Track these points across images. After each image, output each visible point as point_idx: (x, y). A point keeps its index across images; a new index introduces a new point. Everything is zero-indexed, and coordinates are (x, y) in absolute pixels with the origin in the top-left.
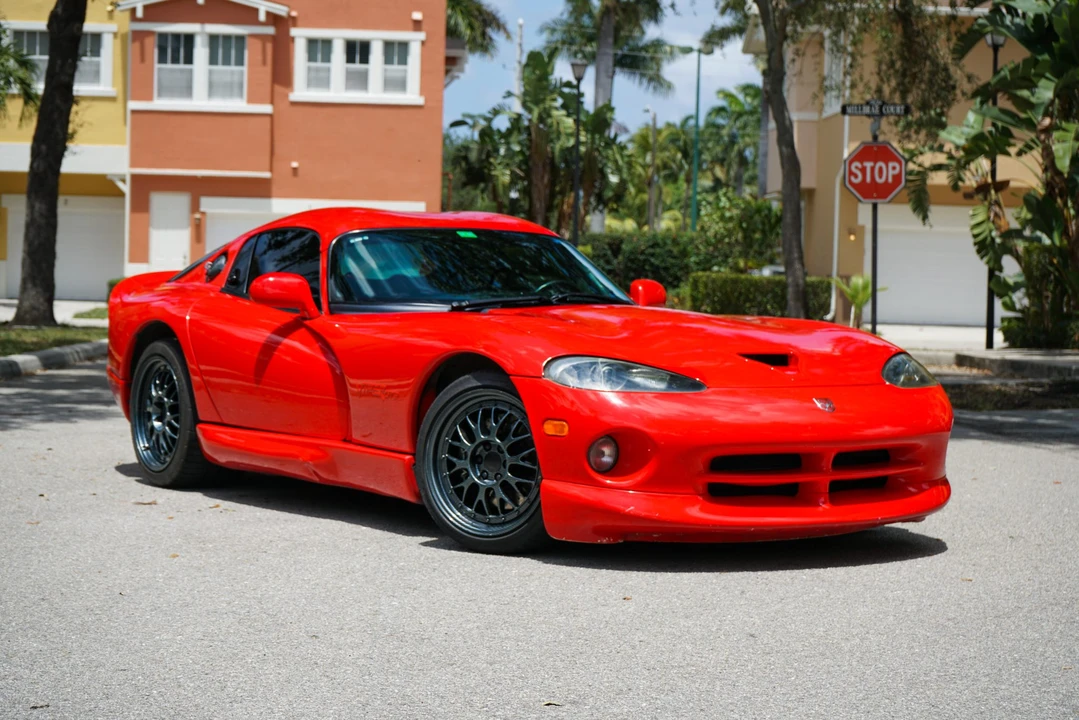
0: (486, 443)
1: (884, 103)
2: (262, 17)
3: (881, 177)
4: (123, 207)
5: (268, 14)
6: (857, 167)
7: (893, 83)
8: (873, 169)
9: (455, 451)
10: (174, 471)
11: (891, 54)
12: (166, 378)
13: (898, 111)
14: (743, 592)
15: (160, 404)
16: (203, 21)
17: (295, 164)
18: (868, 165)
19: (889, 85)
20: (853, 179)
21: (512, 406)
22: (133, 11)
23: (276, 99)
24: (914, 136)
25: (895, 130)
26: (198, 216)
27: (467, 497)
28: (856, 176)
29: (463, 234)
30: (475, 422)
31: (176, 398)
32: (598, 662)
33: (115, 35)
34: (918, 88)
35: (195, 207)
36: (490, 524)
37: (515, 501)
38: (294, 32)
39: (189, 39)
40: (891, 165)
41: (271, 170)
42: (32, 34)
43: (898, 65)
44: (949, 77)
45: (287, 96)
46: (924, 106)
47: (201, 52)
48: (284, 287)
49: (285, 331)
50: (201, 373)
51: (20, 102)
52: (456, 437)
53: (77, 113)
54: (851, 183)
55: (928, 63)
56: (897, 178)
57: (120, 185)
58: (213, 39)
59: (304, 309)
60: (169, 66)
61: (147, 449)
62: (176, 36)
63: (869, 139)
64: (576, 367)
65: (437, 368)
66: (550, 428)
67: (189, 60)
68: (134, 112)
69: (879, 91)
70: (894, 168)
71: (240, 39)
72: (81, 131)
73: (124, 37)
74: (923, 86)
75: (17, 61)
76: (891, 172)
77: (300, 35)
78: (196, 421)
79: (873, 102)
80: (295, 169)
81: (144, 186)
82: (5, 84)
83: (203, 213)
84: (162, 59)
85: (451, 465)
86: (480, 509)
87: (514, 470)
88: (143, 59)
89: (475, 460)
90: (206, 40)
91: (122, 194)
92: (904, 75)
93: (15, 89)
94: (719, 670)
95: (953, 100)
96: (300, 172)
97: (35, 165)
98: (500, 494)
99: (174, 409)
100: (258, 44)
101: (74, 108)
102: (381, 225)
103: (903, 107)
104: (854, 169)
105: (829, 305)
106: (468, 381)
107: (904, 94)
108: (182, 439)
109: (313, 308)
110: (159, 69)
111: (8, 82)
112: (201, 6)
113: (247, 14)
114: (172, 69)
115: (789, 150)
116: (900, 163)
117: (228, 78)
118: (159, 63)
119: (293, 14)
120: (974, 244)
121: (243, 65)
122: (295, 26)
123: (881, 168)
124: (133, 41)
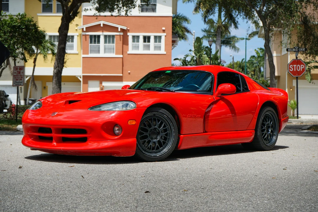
1: (299, 48)
2: (119, 30)
3: (298, 69)
4: (80, 85)
5: (121, 29)
6: (291, 67)
7: (302, 42)
8: (296, 67)
11: (301, 34)
13: (303, 50)
14: (254, 167)
16: (103, 31)
17: (129, 72)
18: (295, 66)
19: (301, 43)
20: (290, 70)
22: (83, 29)
23: (124, 54)
24: (309, 58)
25: (302, 56)
26: (102, 87)
28: (291, 69)
32: (211, 181)
33: (78, 36)
34: (309, 43)
35: (101, 84)
38: (128, 34)
39: (99, 37)
40: (301, 65)
41: (122, 73)
42: (54, 36)
45: (127, 52)
47: (102, 39)
51: (51, 55)
53: (67, 56)
55: (312, 36)
56: (303, 70)
57: (79, 78)
58: (105, 36)
60: (93, 44)
62: (95, 36)
63: (295, 58)
67: (99, 42)
68: (83, 57)
69: (298, 45)
70: (302, 67)
71: (113, 36)
73: (80, 36)
74: (311, 43)
75: (50, 44)
76: (301, 68)
77: (130, 35)
79: (296, 47)
80: (129, 73)
81: (86, 79)
83: (103, 86)
84: (91, 42)
91: (80, 81)
92: (305, 40)
93: (50, 52)
94: (246, 182)
96: (131, 74)
100: (118, 37)
103: (305, 49)
104: (290, 67)
107: (305, 45)
110: (90, 45)
111: (48, 50)
112: (102, 27)
113: (115, 29)
114: (94, 45)
115: (271, 62)
116: (304, 65)
117: (110, 47)
118: (90, 44)
119: (128, 29)
121: (114, 44)
122: (129, 32)
123: (298, 67)
124: (83, 37)
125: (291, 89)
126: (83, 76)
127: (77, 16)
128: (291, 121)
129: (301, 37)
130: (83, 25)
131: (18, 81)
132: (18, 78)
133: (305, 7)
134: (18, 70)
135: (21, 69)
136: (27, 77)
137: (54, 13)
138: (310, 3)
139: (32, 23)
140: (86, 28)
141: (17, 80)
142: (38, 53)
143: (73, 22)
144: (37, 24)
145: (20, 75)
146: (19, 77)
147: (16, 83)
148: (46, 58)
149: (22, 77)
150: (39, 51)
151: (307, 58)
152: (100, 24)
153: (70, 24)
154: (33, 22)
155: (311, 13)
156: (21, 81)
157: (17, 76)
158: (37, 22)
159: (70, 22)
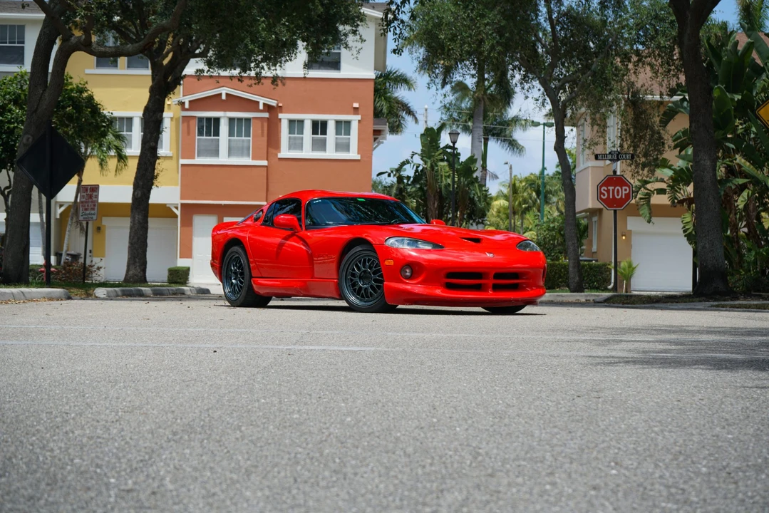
0: (364, 271)
1: (619, 153)
2: (261, 107)
3: (618, 195)
4: (176, 224)
5: (264, 104)
6: (604, 190)
7: (629, 142)
8: (613, 190)
9: (353, 275)
10: (241, 300)
11: (627, 125)
12: (238, 260)
13: (628, 157)
15: (235, 273)
16: (225, 110)
18: (611, 188)
19: (627, 143)
20: (602, 196)
21: (374, 257)
22: (183, 104)
23: (269, 159)
24: (641, 172)
25: (629, 169)
27: (358, 292)
28: (604, 195)
29: (359, 200)
30: (360, 264)
31: (242, 269)
33: (172, 118)
34: (643, 144)
36: (365, 302)
37: (376, 292)
38: (280, 116)
39: (217, 120)
40: (624, 188)
41: (267, 201)
42: (121, 119)
43: (632, 131)
44: (661, 138)
45: (277, 155)
46: (645, 155)
47: (224, 128)
48: (287, 220)
49: (286, 238)
50: (255, 262)
51: (115, 160)
52: (354, 270)
54: (601, 198)
55: (649, 130)
56: (628, 196)
57: (174, 210)
58: (231, 120)
59: (296, 228)
60: (204, 137)
61: (229, 292)
62: (209, 119)
63: (612, 174)
64: (396, 241)
65: (346, 245)
66: (387, 263)
67: (217, 133)
68: (182, 165)
69: (621, 146)
70: (626, 190)
71: (248, 120)
72: (161, 174)
73: (177, 120)
74: (646, 143)
75: (114, 135)
76: (624, 192)
77: (284, 117)
78: (251, 277)
79: (613, 152)
81: (190, 211)
82: (107, 150)
84: (200, 133)
85: (352, 280)
86: (362, 296)
87: (376, 281)
88: (189, 133)
89: (360, 278)
90: (227, 121)
91: (176, 216)
92: (635, 137)
93: (113, 153)
95: (663, 150)
97: (136, 193)
98: (370, 290)
99: (242, 274)
100: (259, 123)
101: (158, 161)
102: (326, 196)
103: (630, 155)
104: (602, 190)
105: (610, 279)
106: (358, 248)
107: (635, 147)
108: (245, 286)
109: (299, 228)
110: (198, 139)
111: (109, 149)
112: (224, 100)
113: (253, 105)
114: (206, 139)
115: (568, 181)
116: (629, 188)
117: (240, 144)
118: (198, 135)
119: (280, 105)
120: (685, 236)
121: (249, 136)
122: (281, 112)
123: (618, 190)
124: (183, 122)
125: (623, 235)
126: (182, 205)
127: (180, 84)
130: (184, 96)
131: (88, 212)
132: (88, 206)
133: (635, 73)
134: (89, 192)
135: (92, 190)
136: (61, 206)
137: (121, 69)
138: (644, 64)
139: (85, 95)
140: (190, 102)
141: (86, 209)
142: (88, 154)
143: (171, 96)
145: (92, 202)
146: (90, 204)
147: (85, 215)
148: (105, 167)
149: (94, 205)
150: (89, 150)
151: (638, 172)
152: (221, 94)
153: (166, 99)
155: (646, 85)
156: (93, 212)
157: (86, 202)
159: (166, 96)
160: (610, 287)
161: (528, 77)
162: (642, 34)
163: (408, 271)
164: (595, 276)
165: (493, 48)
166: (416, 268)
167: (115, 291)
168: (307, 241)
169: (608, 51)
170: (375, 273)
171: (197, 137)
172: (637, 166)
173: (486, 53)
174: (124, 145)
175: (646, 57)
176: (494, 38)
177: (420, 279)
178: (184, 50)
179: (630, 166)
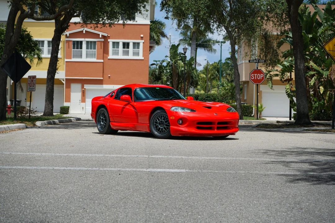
0: (161, 121)
1: (259, 59)
2: (101, 36)
3: (259, 78)
4: (63, 87)
6: (253, 75)
7: (263, 54)
8: (257, 76)
9: (156, 123)
10: (105, 131)
11: (262, 47)
12: (104, 114)
13: (263, 61)
15: (103, 120)
16: (85, 38)
17: (109, 76)
18: (256, 75)
20: (252, 78)
21: (166, 115)
22: (66, 35)
23: (104, 59)
26: (83, 89)
27: (158, 130)
28: (253, 78)
29: (157, 88)
30: (159, 118)
31: (106, 118)
33: (61, 41)
35: (83, 87)
36: (162, 134)
37: (166, 130)
38: (109, 40)
39: (81, 42)
40: (261, 75)
41: (103, 77)
42: (39, 41)
43: (264, 50)
44: (277, 53)
45: (107, 57)
46: (270, 60)
47: (84, 46)
48: (126, 97)
49: (126, 105)
51: (37, 60)
52: (156, 120)
54: (251, 79)
55: (272, 49)
56: (263, 78)
57: (63, 81)
58: (87, 42)
59: (130, 101)
61: (100, 128)
62: (78, 42)
63: (256, 69)
64: (175, 108)
65: (153, 109)
66: (171, 118)
67: (81, 48)
68: (66, 62)
69: (260, 56)
70: (262, 75)
71: (95, 42)
72: (60, 68)
73: (64, 42)
76: (261, 77)
77: (111, 41)
78: (110, 122)
79: (257, 59)
80: (110, 76)
81: (69, 82)
82: (33, 55)
83: (85, 89)
84: (74, 48)
85: (156, 125)
86: (160, 132)
87: (166, 125)
88: (69, 48)
89: (159, 124)
90: (86, 42)
91: (64, 84)
92: (266, 52)
93: (36, 56)
96: (111, 77)
97: (48, 77)
98: (164, 129)
99: (105, 120)
100: (99, 43)
101: (58, 62)
102: (143, 87)
105: (253, 112)
106: (158, 111)
107: (266, 57)
108: (107, 125)
112: (84, 34)
113: (97, 36)
114: (76, 50)
116: (264, 74)
117: (91, 53)
118: (73, 49)
119: (109, 35)
120: (287, 95)
121: (95, 49)
122: (109, 39)
123: (259, 75)
124: (66, 43)
125: (258, 93)
126: (66, 79)
127: (68, 29)
128: (252, 121)
129: (263, 49)
131: (31, 88)
133: (266, 24)
135: (33, 78)
138: (270, 21)
140: (69, 34)
141: (30, 86)
142: (25, 57)
144: (30, 34)
145: (33, 83)
147: (30, 89)
148: (32, 62)
149: (34, 85)
151: (267, 67)
152: (83, 31)
153: (62, 35)
154: (27, 32)
156: (33, 87)
157: (31, 83)
158: (30, 33)
159: (61, 34)
160: (252, 115)
161: (220, 25)
162: (269, 8)
163: (180, 121)
164: (246, 110)
165: (204, 14)
166: (184, 120)
167: (45, 123)
168: (135, 107)
169: (254, 15)
170: (166, 122)
171: (72, 50)
172: (267, 65)
173: (202, 16)
174: (41, 53)
175: (271, 18)
176: (205, 10)
177: (186, 125)
178: (70, 14)
179: (264, 65)
